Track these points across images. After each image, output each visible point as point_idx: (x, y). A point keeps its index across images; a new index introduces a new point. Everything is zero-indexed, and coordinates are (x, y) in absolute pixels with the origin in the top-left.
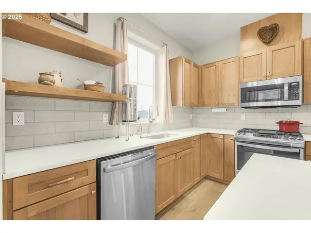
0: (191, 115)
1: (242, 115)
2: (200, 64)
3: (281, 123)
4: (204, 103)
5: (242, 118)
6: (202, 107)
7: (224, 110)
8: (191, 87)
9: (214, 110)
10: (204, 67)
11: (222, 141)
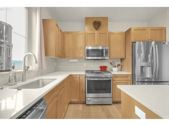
0: (55, 63)
1: (84, 63)
2: (63, 31)
3: (101, 67)
4: (65, 55)
5: (84, 65)
6: (64, 58)
7: (77, 61)
8: (58, 44)
9: (71, 61)
10: (65, 33)
11: (79, 79)
